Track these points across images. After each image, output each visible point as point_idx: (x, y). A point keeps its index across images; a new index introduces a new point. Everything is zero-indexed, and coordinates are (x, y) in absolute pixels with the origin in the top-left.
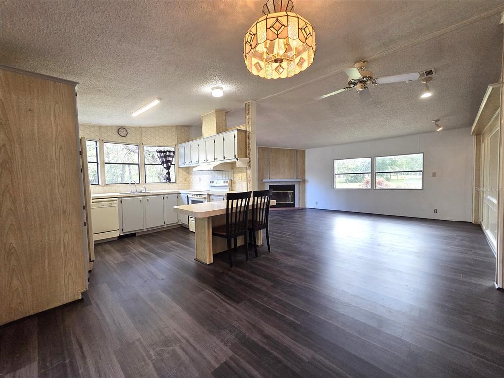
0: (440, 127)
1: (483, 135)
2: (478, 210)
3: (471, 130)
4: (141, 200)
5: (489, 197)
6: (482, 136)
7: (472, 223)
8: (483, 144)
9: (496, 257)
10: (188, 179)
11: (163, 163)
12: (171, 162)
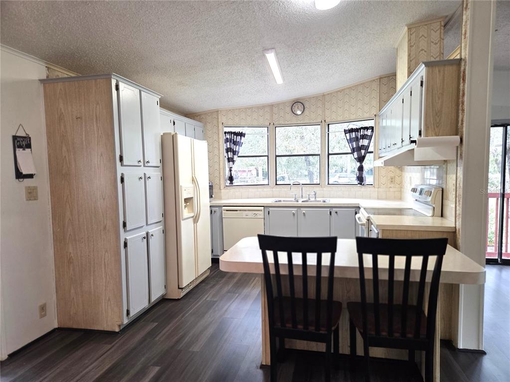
4: (294, 214)
10: (397, 179)
11: (353, 151)
12: (366, 148)
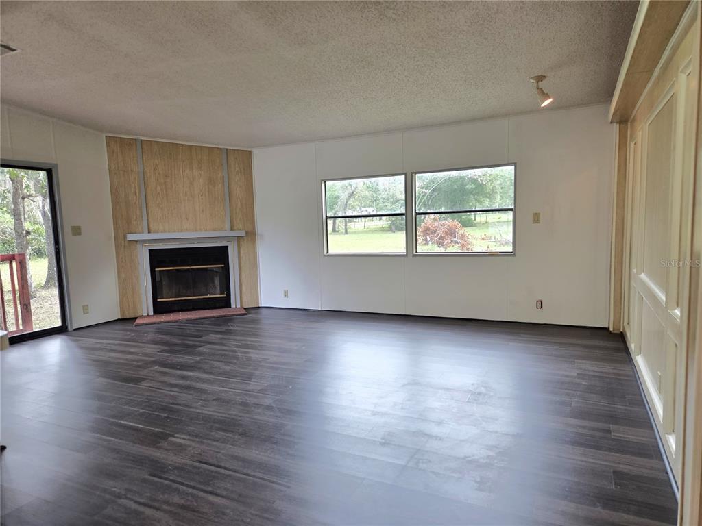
0: (547, 96)
1: (634, 120)
2: (619, 299)
3: (609, 109)
5: (643, 276)
6: (629, 124)
7: (607, 329)
8: (632, 144)
9: (679, 496)
